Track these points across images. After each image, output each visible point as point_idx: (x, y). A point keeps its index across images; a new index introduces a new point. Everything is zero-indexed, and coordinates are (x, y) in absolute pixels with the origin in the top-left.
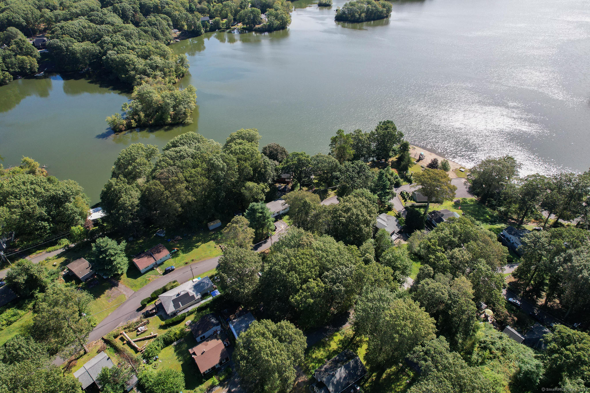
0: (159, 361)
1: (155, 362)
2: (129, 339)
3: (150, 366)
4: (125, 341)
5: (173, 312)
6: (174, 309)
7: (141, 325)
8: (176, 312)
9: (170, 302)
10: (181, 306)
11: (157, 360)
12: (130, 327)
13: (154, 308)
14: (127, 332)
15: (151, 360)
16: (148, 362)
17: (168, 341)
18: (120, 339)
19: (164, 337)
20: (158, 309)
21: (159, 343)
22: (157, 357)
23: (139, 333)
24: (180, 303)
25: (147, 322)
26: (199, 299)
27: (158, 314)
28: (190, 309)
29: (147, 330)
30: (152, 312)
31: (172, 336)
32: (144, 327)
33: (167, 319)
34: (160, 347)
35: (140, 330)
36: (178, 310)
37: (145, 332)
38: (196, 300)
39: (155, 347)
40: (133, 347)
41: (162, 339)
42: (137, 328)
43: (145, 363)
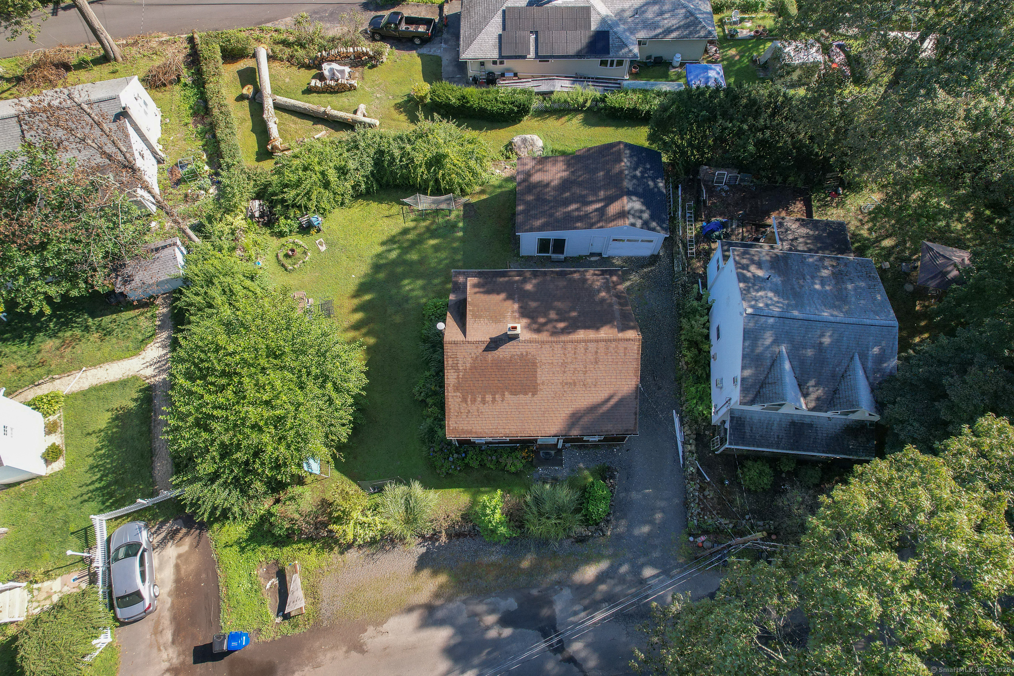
0: (317, 243)
1: (299, 239)
2: (268, 87)
3: (274, 242)
4: (248, 90)
5: (482, 64)
6: (495, 55)
7: (341, 59)
8: (497, 69)
9: (494, 12)
10: (532, 54)
11: (313, 232)
12: (302, 46)
13: (427, 22)
14: (281, 60)
15: (282, 220)
16: (268, 221)
17: (395, 179)
18: (240, 73)
19: (385, 147)
20: (441, 31)
21: (352, 165)
22: (316, 219)
23: (319, 84)
24: (533, 37)
25: (371, 58)
26: (620, 63)
27: (425, 50)
28: (562, 88)
29: (352, 88)
30: (412, 28)
31: (419, 158)
32: (347, 69)
33: (446, 84)
34: (348, 185)
35: (326, 73)
36: (508, 63)
37: (339, 90)
38: (604, 63)
39: (323, 173)
40: (261, 130)
41: (372, 151)
42: (323, 60)
43: (252, 217)
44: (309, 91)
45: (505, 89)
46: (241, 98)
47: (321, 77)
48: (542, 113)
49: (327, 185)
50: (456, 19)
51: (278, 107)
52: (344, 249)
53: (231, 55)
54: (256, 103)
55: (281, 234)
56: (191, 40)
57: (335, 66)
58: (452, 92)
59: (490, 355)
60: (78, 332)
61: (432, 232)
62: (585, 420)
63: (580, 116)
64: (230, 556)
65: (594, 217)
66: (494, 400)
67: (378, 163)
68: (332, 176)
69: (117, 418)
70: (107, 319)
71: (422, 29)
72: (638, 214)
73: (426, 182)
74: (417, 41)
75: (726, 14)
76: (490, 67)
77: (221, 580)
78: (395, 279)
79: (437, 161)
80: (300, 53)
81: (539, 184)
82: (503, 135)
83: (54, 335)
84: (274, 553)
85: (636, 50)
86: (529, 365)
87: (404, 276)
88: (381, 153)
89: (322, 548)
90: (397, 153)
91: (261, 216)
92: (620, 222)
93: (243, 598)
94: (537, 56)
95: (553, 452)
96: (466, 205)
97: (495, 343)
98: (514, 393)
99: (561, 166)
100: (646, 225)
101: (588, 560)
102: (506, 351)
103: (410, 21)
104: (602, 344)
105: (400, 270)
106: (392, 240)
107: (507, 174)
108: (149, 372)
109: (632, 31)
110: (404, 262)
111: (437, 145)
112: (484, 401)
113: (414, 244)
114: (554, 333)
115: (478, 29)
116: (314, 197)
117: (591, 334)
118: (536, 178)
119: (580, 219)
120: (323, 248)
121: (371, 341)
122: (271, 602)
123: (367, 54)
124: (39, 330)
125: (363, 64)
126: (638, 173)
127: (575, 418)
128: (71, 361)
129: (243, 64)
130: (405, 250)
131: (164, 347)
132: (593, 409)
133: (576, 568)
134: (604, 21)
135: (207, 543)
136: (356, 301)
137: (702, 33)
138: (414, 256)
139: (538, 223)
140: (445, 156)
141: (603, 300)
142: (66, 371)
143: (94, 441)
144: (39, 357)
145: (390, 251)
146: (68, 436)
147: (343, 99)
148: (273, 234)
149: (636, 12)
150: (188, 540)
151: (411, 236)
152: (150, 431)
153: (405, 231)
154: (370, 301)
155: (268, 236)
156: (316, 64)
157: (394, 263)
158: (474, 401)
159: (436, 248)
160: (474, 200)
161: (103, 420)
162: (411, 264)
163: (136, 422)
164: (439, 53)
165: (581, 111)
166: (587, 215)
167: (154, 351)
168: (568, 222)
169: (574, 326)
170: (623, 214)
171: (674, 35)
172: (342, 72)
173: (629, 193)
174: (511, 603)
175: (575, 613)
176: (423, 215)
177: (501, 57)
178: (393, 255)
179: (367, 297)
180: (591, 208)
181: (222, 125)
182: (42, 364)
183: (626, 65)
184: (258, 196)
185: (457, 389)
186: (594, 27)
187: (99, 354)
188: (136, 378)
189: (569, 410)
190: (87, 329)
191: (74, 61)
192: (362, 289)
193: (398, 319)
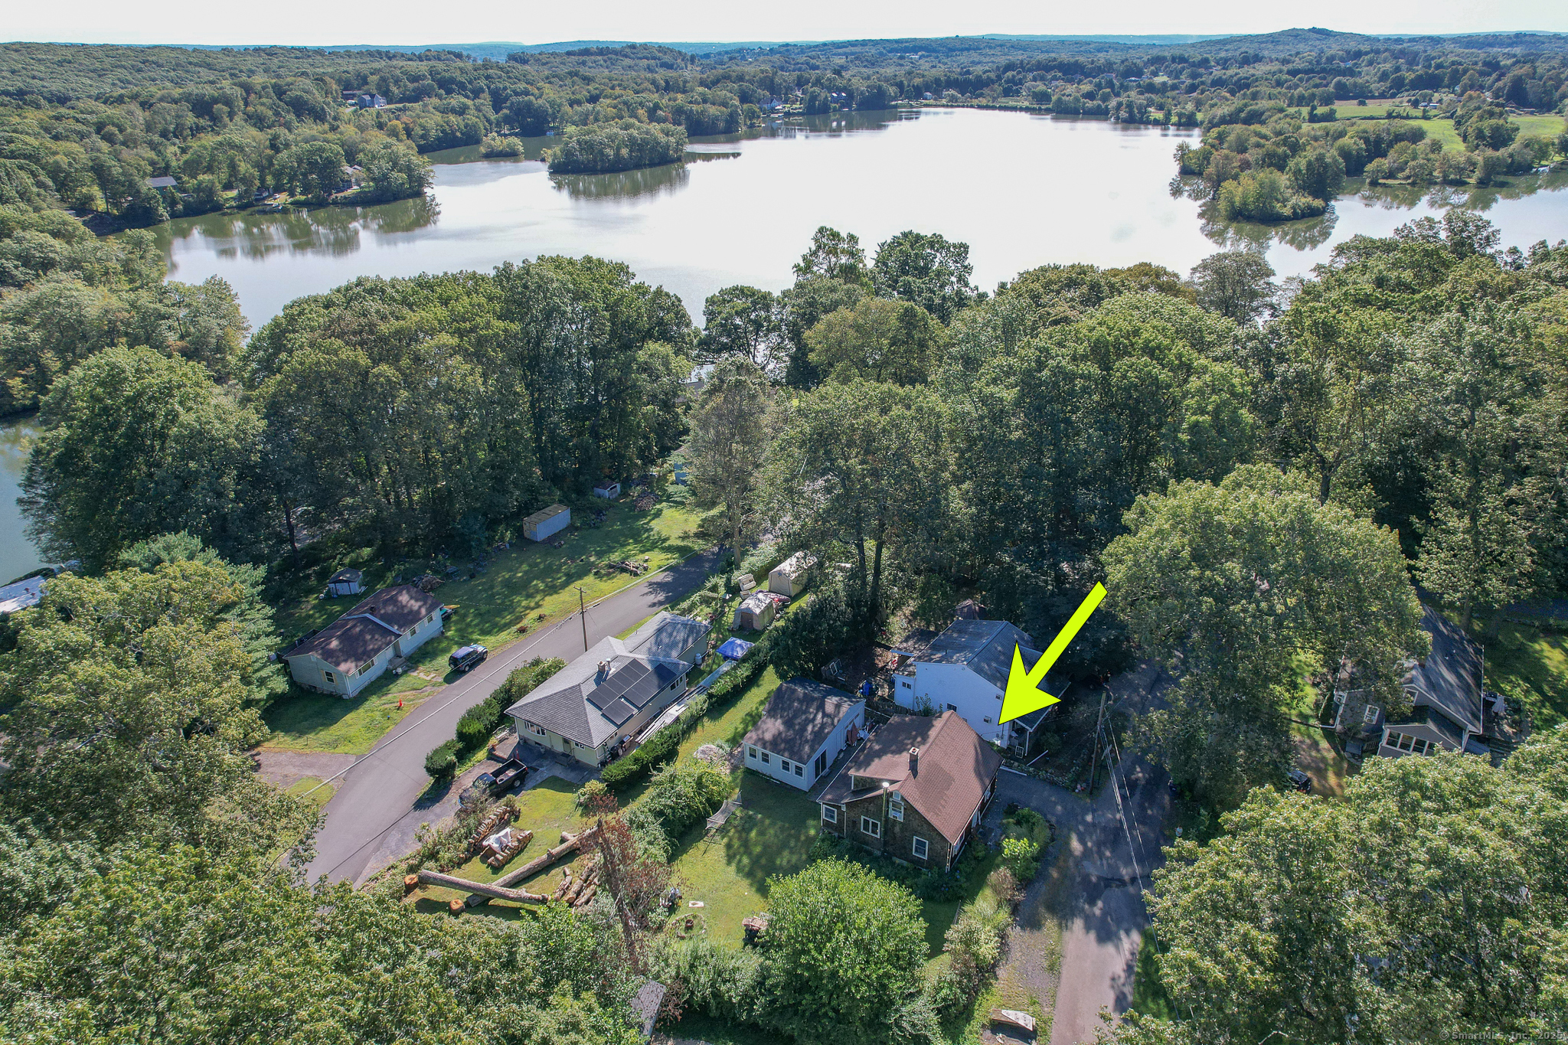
0: (691, 905)
10: (635, 710)
11: (680, 901)
24: (623, 702)
26: (681, 680)
28: (678, 711)
30: (504, 777)
31: (689, 791)
42: (478, 841)
47: (493, 852)
52: (713, 891)
55: (661, 926)
57: (496, 836)
59: (919, 778)
61: (744, 830)
63: (705, 719)
65: (828, 720)
66: (945, 801)
71: (510, 773)
73: (704, 806)
74: (521, 783)
79: (700, 784)
80: (446, 856)
81: (775, 737)
85: (684, 662)
87: (772, 860)
89: (987, 989)
94: (641, 708)
96: (737, 802)
98: (947, 789)
101: (1067, 843)
102: (921, 770)
103: (497, 773)
104: (945, 729)
105: (763, 860)
106: (730, 858)
109: (669, 655)
110: (759, 855)
112: (943, 806)
113: (745, 845)
117: (936, 729)
118: (768, 736)
120: (700, 903)
123: (506, 812)
125: (508, 822)
130: (747, 851)
133: (1070, 850)
134: (649, 659)
137: (703, 629)
138: (758, 848)
139: (807, 749)
145: (740, 861)
147: (536, 848)
151: (736, 844)
153: (729, 846)
156: (473, 851)
157: (754, 862)
158: (940, 811)
159: (762, 833)
160: (736, 795)
162: (764, 852)
164: (546, 776)
166: (824, 724)
169: (924, 734)
171: (690, 640)
172: (506, 834)
173: (824, 698)
174: (1081, 893)
176: (725, 828)
177: (618, 726)
178: (746, 860)
180: (819, 720)
183: (685, 678)
186: (649, 667)
189: (972, 772)
192: (763, 891)
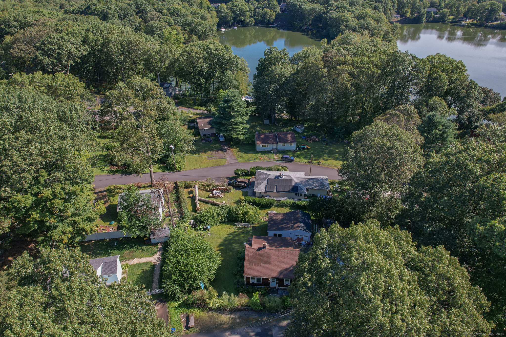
0: (208, 233)
1: (203, 232)
2: (197, 195)
3: (195, 232)
4: (191, 195)
5: (260, 193)
6: (264, 190)
7: (219, 190)
8: (265, 194)
9: (265, 179)
10: (275, 191)
11: (207, 230)
12: (208, 186)
13: (245, 183)
14: (201, 189)
15: (199, 226)
16: (194, 226)
17: (233, 218)
18: (189, 192)
19: (231, 209)
20: (249, 186)
21: (221, 213)
22: (208, 226)
23: (212, 195)
24: (275, 186)
25: (228, 190)
26: (301, 195)
27: (243, 190)
28: (283, 199)
29: (221, 197)
30: (240, 184)
31: (241, 212)
32: (220, 192)
33: (249, 197)
34: (219, 218)
35: (214, 193)
36: (268, 193)
37: (218, 197)
38: (296, 194)
39: (213, 214)
40: (194, 205)
41: (227, 210)
42: (214, 190)
43: (190, 224)
44: (209, 197)
45: (266, 199)
46: (189, 197)
47: (213, 194)
48: (277, 206)
49: (213, 217)
50: (254, 182)
51: (200, 200)
52: (216, 235)
53: (187, 187)
54: (193, 199)
55: (198, 230)
56: (176, 183)
57: (217, 191)
58: (251, 199)
59: (258, 252)
60: (135, 249)
61: (243, 233)
62: (284, 273)
63: (289, 208)
64: (173, 311)
65: (290, 227)
66: (258, 265)
67: (229, 213)
68: (215, 215)
69: (144, 272)
70: (143, 247)
71: (243, 184)
72: (303, 227)
73: (242, 219)
74: (241, 187)
75: (334, 185)
76: (263, 194)
77: (169, 317)
78: (230, 244)
79: (246, 213)
80: (207, 188)
81: (275, 219)
82: (265, 211)
83: (129, 249)
84: (187, 311)
85: (306, 191)
86: (268, 256)
87: (233, 243)
88: (230, 210)
89: (202, 311)
90: (234, 211)
91: (193, 225)
92: (297, 229)
93: (175, 322)
94: (276, 191)
95: (275, 290)
96: (253, 227)
97: (259, 249)
98: (264, 264)
99: (281, 215)
100: (305, 230)
101: (284, 320)
102: (262, 251)
103: (240, 182)
104: (289, 251)
105: (232, 241)
106: (231, 234)
107: (266, 220)
108: (154, 261)
109: (305, 186)
110: (234, 240)
111: (246, 209)
112: (255, 265)
113: (237, 235)
114: (276, 247)
115: (259, 184)
116: (209, 220)
117: (286, 248)
118: (274, 218)
119: (286, 228)
120: (210, 235)
121: (222, 258)
122: (183, 325)
123: (226, 189)
124: (124, 248)
125: (225, 192)
126: (303, 218)
127: (281, 272)
128: (132, 256)
129: (190, 190)
130: (234, 237)
131: (160, 255)
132: (286, 270)
133: (280, 322)
134: (296, 183)
135: (166, 307)
136: (218, 248)
137: (325, 188)
138: (237, 238)
139: (274, 228)
140: (248, 212)
141: (290, 242)
142: (130, 259)
143: (136, 277)
144: (123, 255)
146: (129, 275)
147: (219, 200)
148: (195, 230)
149: (306, 181)
150: (160, 306)
151: (236, 233)
152: (153, 276)
153: (235, 232)
154: (222, 249)
155: (193, 231)
156: (211, 191)
157: (231, 240)
158: (252, 265)
159: (243, 237)
160: (256, 226)
161: (139, 272)
162: (236, 240)
163: (149, 273)
164: (247, 190)
165: (289, 206)
166: (288, 227)
167: (157, 256)
168: (283, 229)
169: (281, 246)
170: (298, 227)
171: (317, 188)
172: (219, 193)
173: (300, 222)
174: (259, 330)
175: (279, 334)
176: (240, 228)
177: (266, 191)
178: (231, 238)
179: (222, 248)
180: (289, 225)
181: (183, 202)
182: (124, 256)
183: (303, 195)
184: (193, 219)
185: (248, 261)
186: (293, 185)
187: (140, 255)
188: (150, 262)
189: (279, 270)
190: (138, 249)
191: (142, 186)
192: (220, 245)
193: (230, 253)
